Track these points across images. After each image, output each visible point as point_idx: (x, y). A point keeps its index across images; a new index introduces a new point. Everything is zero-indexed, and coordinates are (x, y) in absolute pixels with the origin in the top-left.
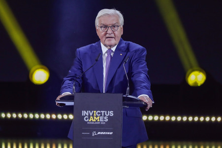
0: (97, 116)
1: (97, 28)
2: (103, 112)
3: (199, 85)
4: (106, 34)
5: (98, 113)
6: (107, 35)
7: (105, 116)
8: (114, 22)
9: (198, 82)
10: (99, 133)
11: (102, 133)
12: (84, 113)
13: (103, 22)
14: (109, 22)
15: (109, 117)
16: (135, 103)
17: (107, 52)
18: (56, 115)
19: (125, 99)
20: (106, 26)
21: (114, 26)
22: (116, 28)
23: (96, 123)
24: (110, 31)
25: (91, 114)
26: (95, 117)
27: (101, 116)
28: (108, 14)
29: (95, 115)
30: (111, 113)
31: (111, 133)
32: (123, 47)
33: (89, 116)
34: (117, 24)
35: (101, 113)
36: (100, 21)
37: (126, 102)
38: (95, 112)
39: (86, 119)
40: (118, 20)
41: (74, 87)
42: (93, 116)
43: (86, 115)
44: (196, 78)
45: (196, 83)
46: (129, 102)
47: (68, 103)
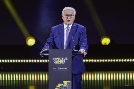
0: (60, 60)
1: (63, 16)
2: (62, 58)
3: (107, 44)
4: (67, 18)
5: (60, 59)
6: (68, 20)
7: (63, 60)
8: (71, 13)
9: (106, 43)
10: (61, 68)
11: (62, 68)
12: (54, 59)
13: (66, 13)
14: (69, 13)
15: (66, 60)
16: (78, 53)
17: (67, 28)
18: (39, 60)
19: (73, 52)
20: (67, 15)
21: (71, 15)
22: (72, 17)
23: (59, 63)
24: (69, 18)
25: (57, 59)
26: (59, 61)
27: (62, 60)
28: (69, 9)
29: (59, 60)
30: (66, 59)
31: (67, 68)
32: (75, 26)
33: (56, 60)
34: (73, 14)
35: (62, 59)
36: (65, 12)
37: (73, 53)
38: (59, 58)
39: (55, 62)
40: (73, 13)
41: (48, 47)
42: (58, 60)
43: (54, 60)
44: (106, 41)
45: (106, 44)
46: (75, 53)
47: (46, 54)
